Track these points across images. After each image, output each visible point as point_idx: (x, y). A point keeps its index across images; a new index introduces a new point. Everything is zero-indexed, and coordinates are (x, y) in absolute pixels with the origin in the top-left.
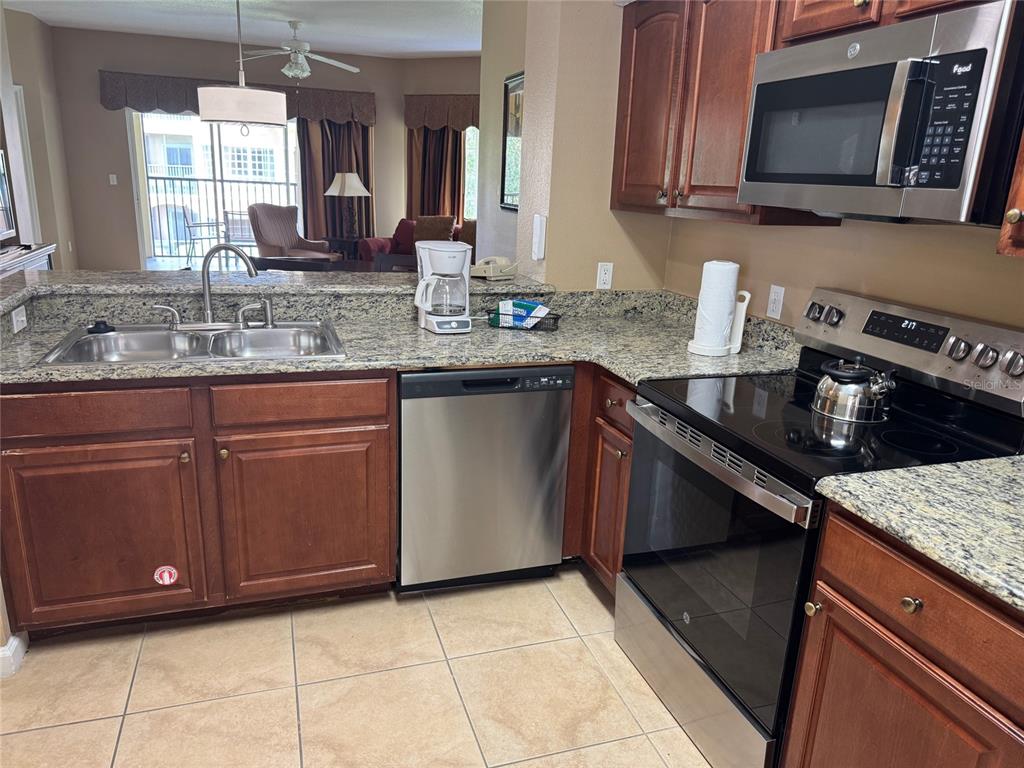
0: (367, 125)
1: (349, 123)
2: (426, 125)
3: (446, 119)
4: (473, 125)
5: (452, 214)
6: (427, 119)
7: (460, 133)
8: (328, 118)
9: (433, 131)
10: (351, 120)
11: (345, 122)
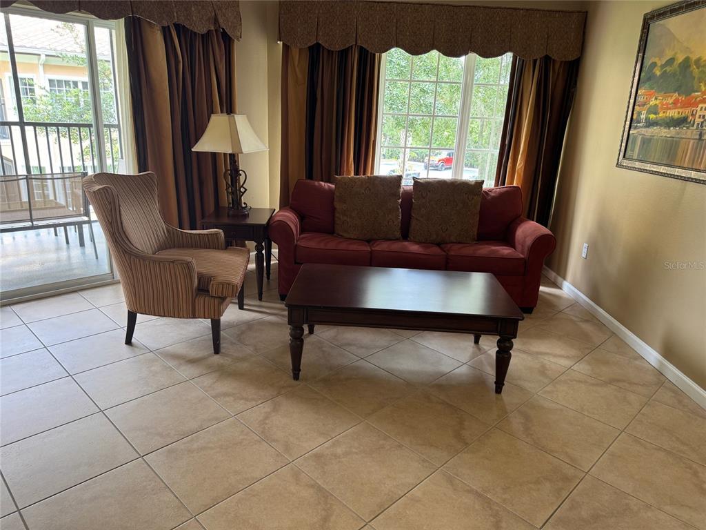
0: (233, 38)
2: (320, 42)
3: (354, 35)
4: (398, 46)
5: (357, 173)
6: (321, 34)
7: (374, 55)
8: (181, 22)
9: (329, 51)
10: (212, 28)
11: (204, 31)
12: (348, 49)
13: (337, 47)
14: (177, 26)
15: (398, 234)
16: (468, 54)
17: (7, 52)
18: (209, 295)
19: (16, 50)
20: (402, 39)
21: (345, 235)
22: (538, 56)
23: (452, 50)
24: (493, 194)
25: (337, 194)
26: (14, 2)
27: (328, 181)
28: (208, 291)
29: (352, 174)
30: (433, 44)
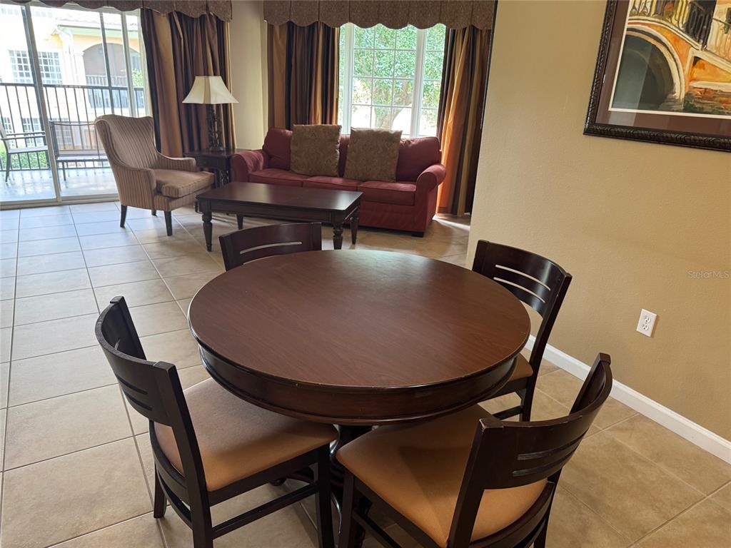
0: (223, 20)
1: (202, 17)
2: (292, 20)
3: (317, 13)
4: (350, 21)
5: (324, 121)
6: (292, 13)
7: (334, 30)
8: (179, 10)
9: (300, 27)
10: (205, 13)
11: (199, 15)
12: (314, 24)
13: (306, 24)
14: (179, 14)
15: (335, 172)
16: (406, 26)
17: (99, 29)
18: (163, 195)
19: (106, 27)
20: (354, 16)
21: (296, 171)
22: (467, 25)
23: (395, 24)
24: (414, 143)
25: (293, 139)
26: (67, 2)
27: (289, 129)
28: (161, 193)
29: (320, 123)
30: (378, 19)
